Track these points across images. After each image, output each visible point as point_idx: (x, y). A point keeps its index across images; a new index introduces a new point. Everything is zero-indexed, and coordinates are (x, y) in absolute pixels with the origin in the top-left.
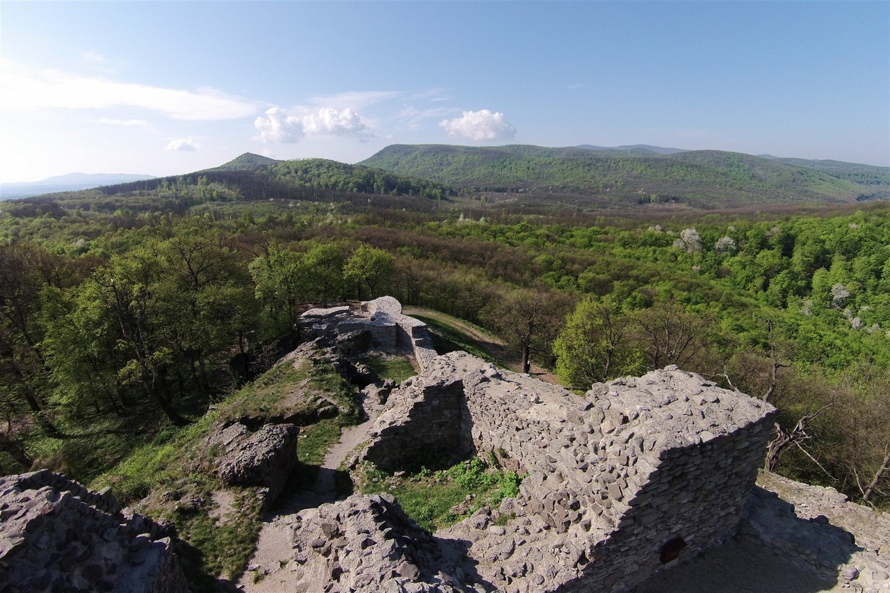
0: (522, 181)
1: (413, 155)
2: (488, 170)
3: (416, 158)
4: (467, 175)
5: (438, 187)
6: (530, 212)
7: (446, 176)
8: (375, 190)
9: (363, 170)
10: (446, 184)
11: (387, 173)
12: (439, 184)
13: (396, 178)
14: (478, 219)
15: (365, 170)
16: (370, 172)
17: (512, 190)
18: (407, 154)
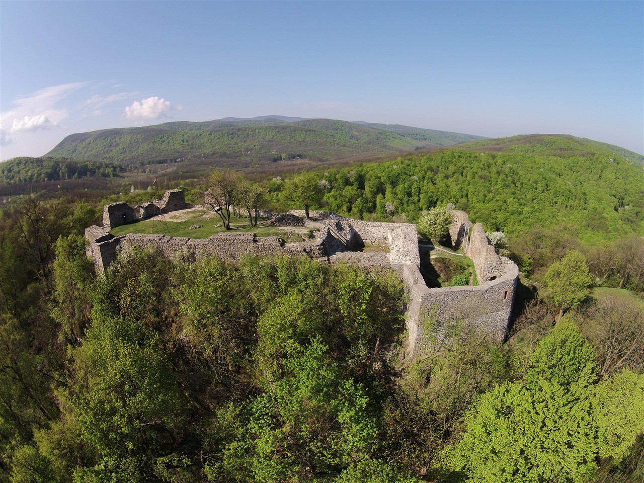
0: (179, 152)
1: (87, 141)
2: (150, 146)
3: (90, 143)
4: (133, 152)
5: (110, 166)
6: (187, 178)
7: (116, 156)
8: (61, 177)
9: (51, 161)
10: (116, 163)
11: (69, 160)
12: (110, 164)
13: (77, 164)
14: (146, 189)
15: (52, 161)
16: (56, 162)
17: (171, 161)
18: (82, 141)
